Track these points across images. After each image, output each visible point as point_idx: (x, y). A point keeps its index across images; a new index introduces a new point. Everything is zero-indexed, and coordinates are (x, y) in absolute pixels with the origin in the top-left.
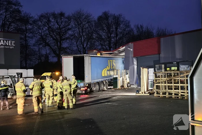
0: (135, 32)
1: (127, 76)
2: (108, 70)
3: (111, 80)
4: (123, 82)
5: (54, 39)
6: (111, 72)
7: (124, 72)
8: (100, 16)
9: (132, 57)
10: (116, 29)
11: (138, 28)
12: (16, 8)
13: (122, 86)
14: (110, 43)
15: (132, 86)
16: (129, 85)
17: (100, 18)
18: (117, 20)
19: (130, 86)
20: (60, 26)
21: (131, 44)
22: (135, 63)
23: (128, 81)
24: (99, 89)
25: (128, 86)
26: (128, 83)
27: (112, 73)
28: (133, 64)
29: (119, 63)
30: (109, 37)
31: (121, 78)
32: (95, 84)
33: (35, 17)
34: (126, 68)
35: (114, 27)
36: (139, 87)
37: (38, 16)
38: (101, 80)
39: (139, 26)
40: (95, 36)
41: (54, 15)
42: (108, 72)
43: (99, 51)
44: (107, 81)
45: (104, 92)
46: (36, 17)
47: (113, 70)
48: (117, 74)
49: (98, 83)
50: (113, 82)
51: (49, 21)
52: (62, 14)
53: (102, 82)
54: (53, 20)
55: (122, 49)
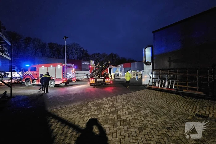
9: (123, 68)
17: (110, 55)
18: (115, 55)
28: (123, 70)
29: (119, 69)
39: (122, 57)
41: (96, 54)
47: (118, 71)
50: (118, 75)
55: (120, 65)
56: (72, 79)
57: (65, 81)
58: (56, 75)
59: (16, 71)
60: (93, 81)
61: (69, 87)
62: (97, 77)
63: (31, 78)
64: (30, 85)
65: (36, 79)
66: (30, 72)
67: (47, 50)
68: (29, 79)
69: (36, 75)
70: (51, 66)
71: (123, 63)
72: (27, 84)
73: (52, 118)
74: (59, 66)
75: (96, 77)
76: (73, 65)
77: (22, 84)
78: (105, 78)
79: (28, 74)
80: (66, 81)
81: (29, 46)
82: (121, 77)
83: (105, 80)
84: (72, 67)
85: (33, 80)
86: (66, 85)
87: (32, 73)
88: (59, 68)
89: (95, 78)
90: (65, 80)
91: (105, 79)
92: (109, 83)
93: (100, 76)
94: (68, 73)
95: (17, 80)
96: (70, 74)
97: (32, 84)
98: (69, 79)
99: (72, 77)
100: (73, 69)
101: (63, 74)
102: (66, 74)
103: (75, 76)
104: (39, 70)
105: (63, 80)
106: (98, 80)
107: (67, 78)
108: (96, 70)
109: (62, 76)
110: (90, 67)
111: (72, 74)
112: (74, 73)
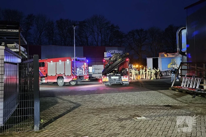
2: (171, 65)
6: (173, 65)
12: (117, 29)
20: (140, 37)
27: (174, 66)
29: (178, 60)
32: (164, 72)
38: (167, 70)
41: (137, 31)
43: (166, 53)
45: (169, 76)
47: (175, 64)
49: (166, 71)
51: (134, 35)
53: (168, 71)
54: (136, 34)
56: (83, 76)
57: (74, 79)
58: (65, 71)
60: (105, 79)
61: (80, 86)
62: (112, 74)
65: (44, 77)
67: (55, 31)
69: (45, 71)
70: (60, 61)
74: (68, 60)
75: (110, 74)
76: (85, 59)
78: (122, 75)
80: (76, 79)
81: (31, 27)
83: (121, 78)
84: (83, 61)
85: (42, 77)
86: (77, 85)
87: (40, 69)
88: (68, 63)
90: (75, 77)
93: (115, 73)
94: (78, 69)
96: (82, 71)
97: (41, 82)
98: (80, 76)
99: (83, 74)
100: (85, 64)
101: (73, 71)
102: (76, 71)
103: (88, 73)
104: (47, 66)
105: (73, 77)
106: (112, 78)
107: (77, 75)
108: (109, 65)
109: (72, 73)
110: (104, 61)
111: (83, 70)
112: (86, 69)
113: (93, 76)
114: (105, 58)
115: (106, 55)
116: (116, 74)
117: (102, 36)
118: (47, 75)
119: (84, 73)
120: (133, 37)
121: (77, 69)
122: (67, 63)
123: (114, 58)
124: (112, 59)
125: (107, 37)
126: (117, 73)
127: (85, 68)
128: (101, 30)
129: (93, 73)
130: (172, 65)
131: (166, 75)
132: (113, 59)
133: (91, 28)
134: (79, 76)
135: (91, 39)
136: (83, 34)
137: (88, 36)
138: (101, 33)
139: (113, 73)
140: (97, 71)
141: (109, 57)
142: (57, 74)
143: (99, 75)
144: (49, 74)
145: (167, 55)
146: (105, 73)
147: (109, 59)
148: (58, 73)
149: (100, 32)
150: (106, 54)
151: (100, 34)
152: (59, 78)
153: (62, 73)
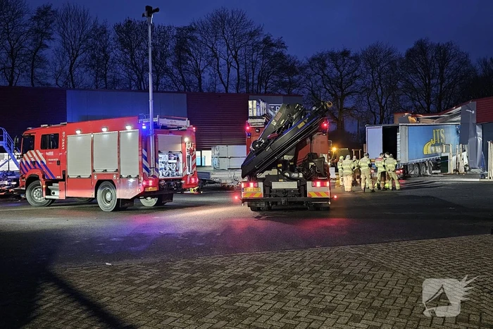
0: (480, 72)
1: (465, 154)
2: (432, 145)
3: (437, 160)
4: (458, 164)
5: (332, 95)
6: (437, 147)
7: (459, 147)
8: (410, 50)
9: (473, 124)
10: (442, 69)
11: (485, 63)
12: (278, 50)
13: (456, 170)
14: (428, 97)
15: (472, 170)
16: (468, 168)
18: (443, 53)
19: (469, 170)
20: (341, 73)
21: (472, 103)
22: (480, 133)
23: (466, 161)
24: (420, 173)
25: (465, 171)
26: (467, 165)
27: (438, 150)
28: (476, 135)
29: (450, 134)
30: (428, 86)
31: (455, 157)
32: (413, 166)
33: (303, 62)
34: (463, 141)
35: (437, 65)
36: (486, 172)
37: (307, 59)
38: (422, 160)
39: (488, 60)
40: (400, 84)
42: (433, 148)
44: (430, 162)
45: (426, 177)
46: (305, 62)
47: (441, 145)
48: (447, 151)
49: (418, 164)
51: (325, 66)
52: (345, 53)
53: (424, 163)
54: (330, 64)
55: (455, 110)
56: (181, 179)
57: (150, 189)
58: (119, 163)
59: (7, 149)
60: (254, 189)
62: (274, 172)
63: (43, 177)
64: (41, 200)
65: (57, 181)
66: (40, 154)
67: (112, 55)
68: (37, 178)
69: (59, 163)
70: (104, 130)
71: (474, 99)
72: (32, 197)
73: (51, 286)
74: (129, 128)
75: (266, 173)
76: (185, 123)
77: (20, 198)
79: (33, 160)
80: (155, 189)
81: (48, 43)
82: (460, 175)
83: (305, 186)
84: (180, 131)
85: (49, 183)
86: (160, 207)
87: (46, 157)
88: (130, 134)
89: (262, 176)
90: (151, 183)
91: (309, 184)
92: (327, 199)
93: (285, 169)
94: (163, 157)
95: (6, 183)
96: (176, 161)
97: (47, 197)
98: (169, 179)
99: (181, 172)
100: (187, 139)
101: (144, 162)
102: (156, 161)
103: (195, 169)
104: (66, 144)
105: (144, 183)
106: (275, 185)
107: (161, 177)
108: (266, 144)
109: (141, 170)
110: (248, 128)
111: (181, 158)
112: (188, 157)
113: (212, 176)
114: (250, 121)
115: (255, 110)
116: (287, 174)
117: (238, 69)
118: (64, 176)
119: (182, 170)
120: (323, 72)
121: (160, 156)
122: (126, 137)
123: (281, 120)
124: (275, 124)
125: (253, 73)
126: (292, 170)
127: (187, 154)
128: (236, 52)
129: (214, 168)
130: (434, 145)
131: (420, 175)
132: (278, 122)
133: (211, 46)
134: (166, 180)
135: (210, 77)
136: (189, 62)
137: (201, 69)
138: (236, 60)
139: (278, 168)
140: (225, 164)
141: (264, 115)
142: (94, 171)
143: (231, 174)
144: (71, 174)
145: (418, 119)
146: (249, 171)
147: (266, 123)
148: (99, 170)
149: (235, 57)
150: (255, 106)
151: (234, 64)
152: (102, 184)
153: (111, 170)
